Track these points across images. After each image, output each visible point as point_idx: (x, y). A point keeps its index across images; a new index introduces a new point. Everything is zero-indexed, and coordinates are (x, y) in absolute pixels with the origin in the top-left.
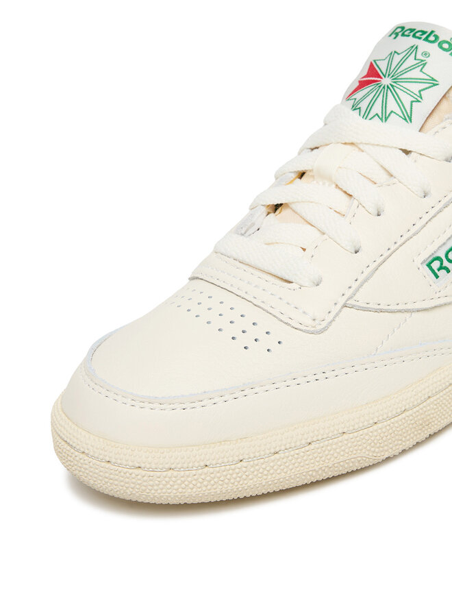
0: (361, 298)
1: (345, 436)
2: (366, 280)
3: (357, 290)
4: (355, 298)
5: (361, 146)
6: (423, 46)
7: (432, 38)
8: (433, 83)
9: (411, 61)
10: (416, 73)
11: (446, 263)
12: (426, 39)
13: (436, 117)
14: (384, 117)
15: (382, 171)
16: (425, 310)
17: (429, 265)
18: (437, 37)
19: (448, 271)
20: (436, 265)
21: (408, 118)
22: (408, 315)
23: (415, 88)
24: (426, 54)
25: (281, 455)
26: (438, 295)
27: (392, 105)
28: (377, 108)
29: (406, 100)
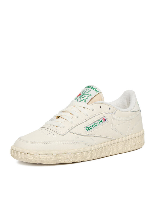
0: (72, 131)
1: (66, 154)
2: (73, 128)
3: (71, 129)
4: (71, 131)
5: (76, 106)
6: (90, 89)
7: (92, 88)
8: (90, 95)
9: (87, 91)
10: (87, 94)
11: (89, 129)
12: (91, 88)
13: (91, 102)
14: (80, 101)
15: (79, 111)
16: (84, 136)
17: (86, 128)
18: (93, 88)
19: (90, 130)
20: (87, 128)
21: (85, 102)
22: (81, 136)
23: (87, 96)
24: (90, 90)
25: (54, 155)
26: (87, 134)
27: (82, 99)
28: (79, 100)
29: (85, 98)
